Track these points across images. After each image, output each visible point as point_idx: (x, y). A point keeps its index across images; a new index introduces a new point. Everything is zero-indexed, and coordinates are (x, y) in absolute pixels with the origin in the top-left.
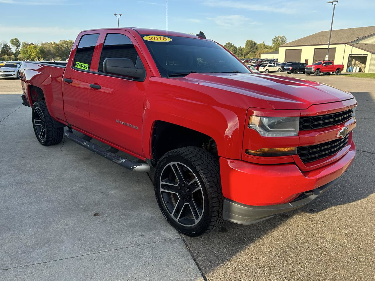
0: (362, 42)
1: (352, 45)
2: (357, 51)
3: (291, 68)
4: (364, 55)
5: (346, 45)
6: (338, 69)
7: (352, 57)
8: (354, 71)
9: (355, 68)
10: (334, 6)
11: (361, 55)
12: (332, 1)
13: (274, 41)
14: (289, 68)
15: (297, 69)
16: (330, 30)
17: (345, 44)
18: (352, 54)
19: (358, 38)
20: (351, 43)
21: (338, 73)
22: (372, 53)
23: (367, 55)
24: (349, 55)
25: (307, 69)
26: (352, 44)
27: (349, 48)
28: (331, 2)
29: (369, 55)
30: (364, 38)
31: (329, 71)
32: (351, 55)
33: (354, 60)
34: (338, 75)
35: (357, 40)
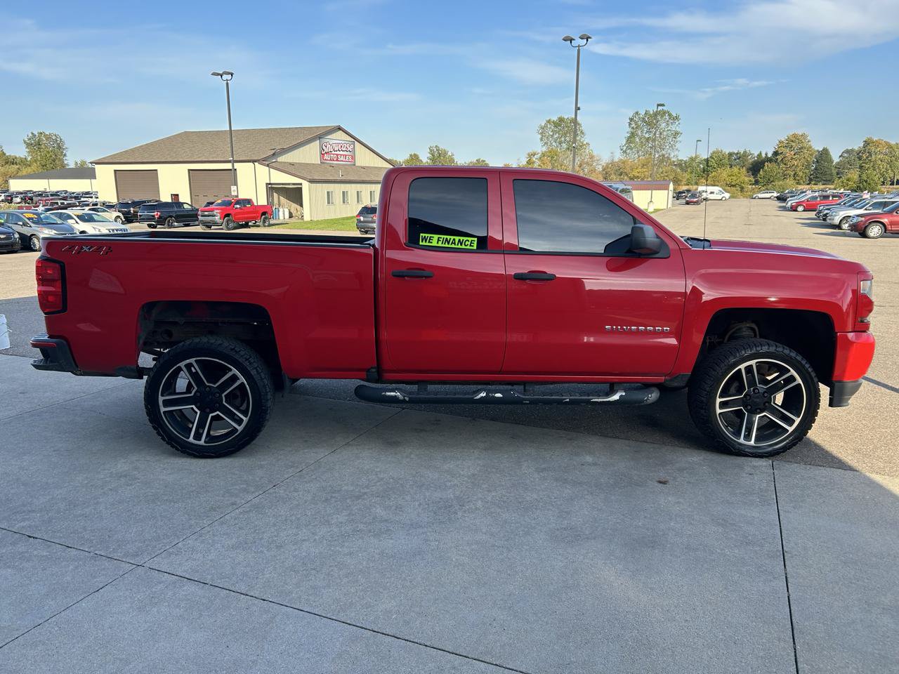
0: (281, 159)
1: (268, 166)
2: (280, 178)
3: (156, 214)
4: (294, 184)
5: (256, 164)
6: (264, 213)
7: (272, 189)
8: (281, 218)
9: (281, 210)
10: (227, 84)
11: (289, 184)
12: (221, 73)
13: (28, 145)
14: (154, 216)
15: (171, 217)
16: (228, 129)
17: (253, 161)
18: (272, 182)
19: (273, 151)
20: (265, 159)
21: (264, 222)
22: (309, 182)
23: (301, 184)
24: (267, 184)
25: (202, 216)
26: (267, 163)
27: (262, 170)
28: (218, 74)
29: (306, 186)
30: (284, 151)
31: (247, 218)
32: (270, 184)
33: (275, 195)
34: (265, 226)
35: (274, 154)
